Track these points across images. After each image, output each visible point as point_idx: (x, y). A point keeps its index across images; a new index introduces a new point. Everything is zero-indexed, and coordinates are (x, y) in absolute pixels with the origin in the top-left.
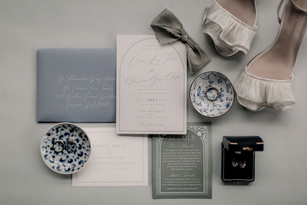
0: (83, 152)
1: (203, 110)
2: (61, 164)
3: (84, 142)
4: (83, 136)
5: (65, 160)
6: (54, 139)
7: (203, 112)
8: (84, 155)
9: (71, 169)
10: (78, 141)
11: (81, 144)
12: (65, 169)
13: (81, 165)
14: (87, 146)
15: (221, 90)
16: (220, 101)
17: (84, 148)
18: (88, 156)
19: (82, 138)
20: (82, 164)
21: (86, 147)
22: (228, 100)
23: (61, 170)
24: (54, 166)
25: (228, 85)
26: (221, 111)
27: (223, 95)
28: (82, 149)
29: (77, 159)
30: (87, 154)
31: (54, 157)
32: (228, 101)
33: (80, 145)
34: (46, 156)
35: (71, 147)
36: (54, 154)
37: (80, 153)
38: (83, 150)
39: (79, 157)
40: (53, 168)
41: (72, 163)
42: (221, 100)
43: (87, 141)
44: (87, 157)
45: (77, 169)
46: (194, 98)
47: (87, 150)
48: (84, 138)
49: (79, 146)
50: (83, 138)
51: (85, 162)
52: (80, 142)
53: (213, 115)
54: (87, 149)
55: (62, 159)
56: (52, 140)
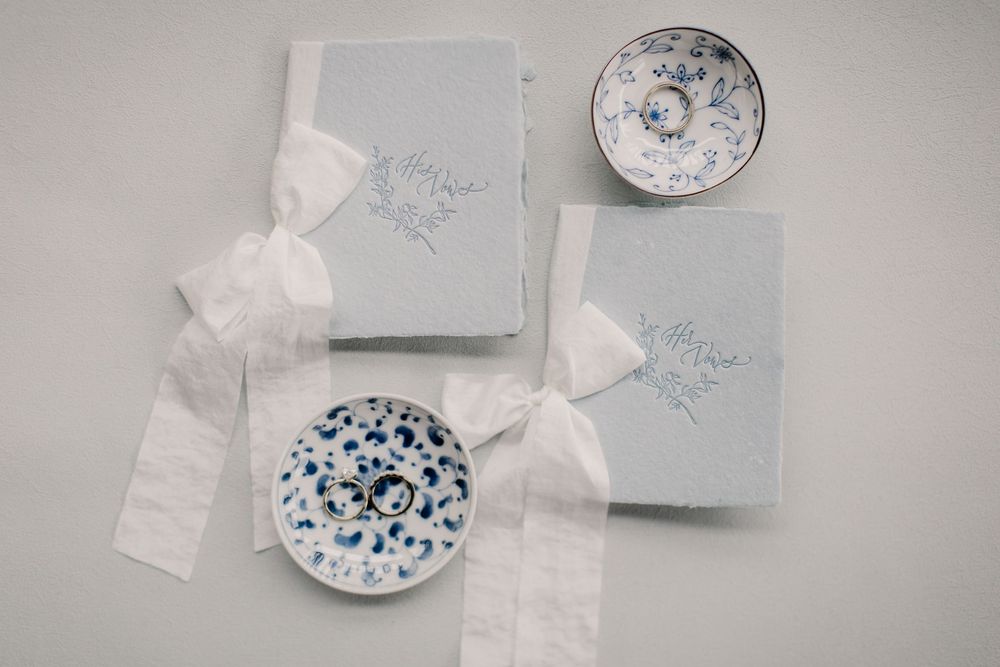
0: (394, 428)
1: (734, 148)
2: (438, 515)
3: (356, 421)
4: (330, 425)
5: (426, 497)
6: (340, 540)
7: (741, 151)
8: (409, 424)
9: (461, 475)
10: (350, 446)
11: (365, 432)
12: (459, 499)
13: (446, 437)
14: (373, 409)
15: (659, 75)
16: (701, 78)
17: (379, 423)
18: (409, 409)
19: (341, 428)
20: (440, 433)
21: (378, 415)
22: (701, 50)
23: (461, 516)
24: (443, 542)
25: (646, 46)
26: (741, 81)
27: (681, 68)
28: (383, 428)
29: (424, 451)
30: (405, 411)
31: (409, 541)
32: (706, 52)
33: (369, 437)
34: (403, 573)
35: (376, 470)
36: (397, 539)
37: (401, 438)
38: (388, 428)
39: (415, 443)
40: (449, 545)
41: (438, 469)
42: (697, 78)
43: (350, 407)
44: (414, 413)
45: (461, 454)
46: (684, 179)
47: (390, 411)
48: (339, 422)
49: (374, 441)
50: (342, 424)
51: (433, 421)
52: (358, 435)
53: (755, 111)
54: (381, 411)
55: (421, 509)
56: (344, 544)
